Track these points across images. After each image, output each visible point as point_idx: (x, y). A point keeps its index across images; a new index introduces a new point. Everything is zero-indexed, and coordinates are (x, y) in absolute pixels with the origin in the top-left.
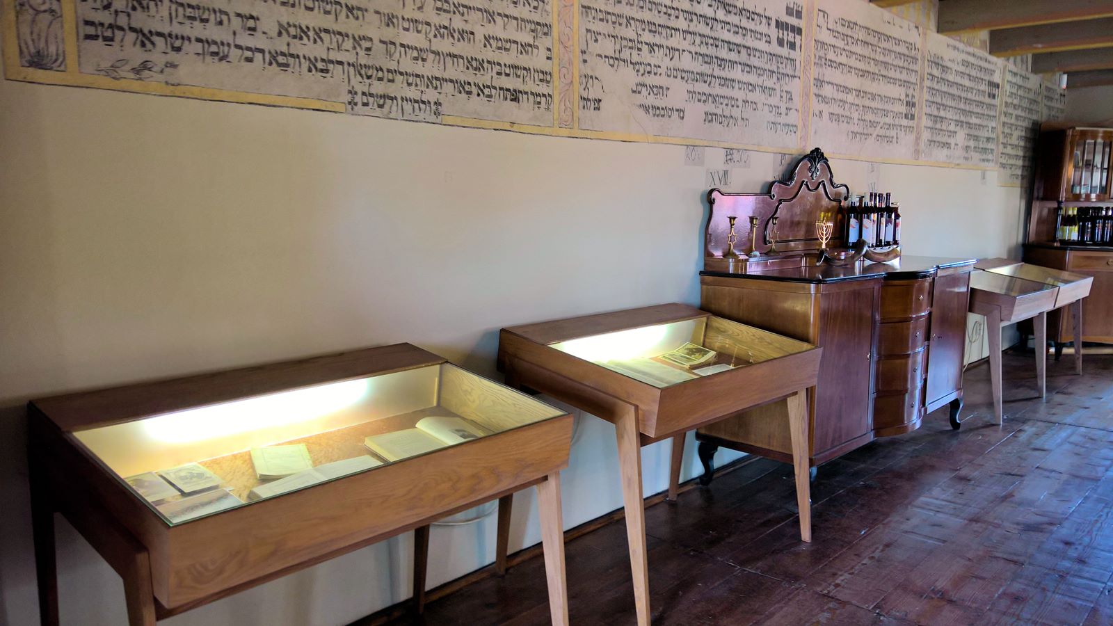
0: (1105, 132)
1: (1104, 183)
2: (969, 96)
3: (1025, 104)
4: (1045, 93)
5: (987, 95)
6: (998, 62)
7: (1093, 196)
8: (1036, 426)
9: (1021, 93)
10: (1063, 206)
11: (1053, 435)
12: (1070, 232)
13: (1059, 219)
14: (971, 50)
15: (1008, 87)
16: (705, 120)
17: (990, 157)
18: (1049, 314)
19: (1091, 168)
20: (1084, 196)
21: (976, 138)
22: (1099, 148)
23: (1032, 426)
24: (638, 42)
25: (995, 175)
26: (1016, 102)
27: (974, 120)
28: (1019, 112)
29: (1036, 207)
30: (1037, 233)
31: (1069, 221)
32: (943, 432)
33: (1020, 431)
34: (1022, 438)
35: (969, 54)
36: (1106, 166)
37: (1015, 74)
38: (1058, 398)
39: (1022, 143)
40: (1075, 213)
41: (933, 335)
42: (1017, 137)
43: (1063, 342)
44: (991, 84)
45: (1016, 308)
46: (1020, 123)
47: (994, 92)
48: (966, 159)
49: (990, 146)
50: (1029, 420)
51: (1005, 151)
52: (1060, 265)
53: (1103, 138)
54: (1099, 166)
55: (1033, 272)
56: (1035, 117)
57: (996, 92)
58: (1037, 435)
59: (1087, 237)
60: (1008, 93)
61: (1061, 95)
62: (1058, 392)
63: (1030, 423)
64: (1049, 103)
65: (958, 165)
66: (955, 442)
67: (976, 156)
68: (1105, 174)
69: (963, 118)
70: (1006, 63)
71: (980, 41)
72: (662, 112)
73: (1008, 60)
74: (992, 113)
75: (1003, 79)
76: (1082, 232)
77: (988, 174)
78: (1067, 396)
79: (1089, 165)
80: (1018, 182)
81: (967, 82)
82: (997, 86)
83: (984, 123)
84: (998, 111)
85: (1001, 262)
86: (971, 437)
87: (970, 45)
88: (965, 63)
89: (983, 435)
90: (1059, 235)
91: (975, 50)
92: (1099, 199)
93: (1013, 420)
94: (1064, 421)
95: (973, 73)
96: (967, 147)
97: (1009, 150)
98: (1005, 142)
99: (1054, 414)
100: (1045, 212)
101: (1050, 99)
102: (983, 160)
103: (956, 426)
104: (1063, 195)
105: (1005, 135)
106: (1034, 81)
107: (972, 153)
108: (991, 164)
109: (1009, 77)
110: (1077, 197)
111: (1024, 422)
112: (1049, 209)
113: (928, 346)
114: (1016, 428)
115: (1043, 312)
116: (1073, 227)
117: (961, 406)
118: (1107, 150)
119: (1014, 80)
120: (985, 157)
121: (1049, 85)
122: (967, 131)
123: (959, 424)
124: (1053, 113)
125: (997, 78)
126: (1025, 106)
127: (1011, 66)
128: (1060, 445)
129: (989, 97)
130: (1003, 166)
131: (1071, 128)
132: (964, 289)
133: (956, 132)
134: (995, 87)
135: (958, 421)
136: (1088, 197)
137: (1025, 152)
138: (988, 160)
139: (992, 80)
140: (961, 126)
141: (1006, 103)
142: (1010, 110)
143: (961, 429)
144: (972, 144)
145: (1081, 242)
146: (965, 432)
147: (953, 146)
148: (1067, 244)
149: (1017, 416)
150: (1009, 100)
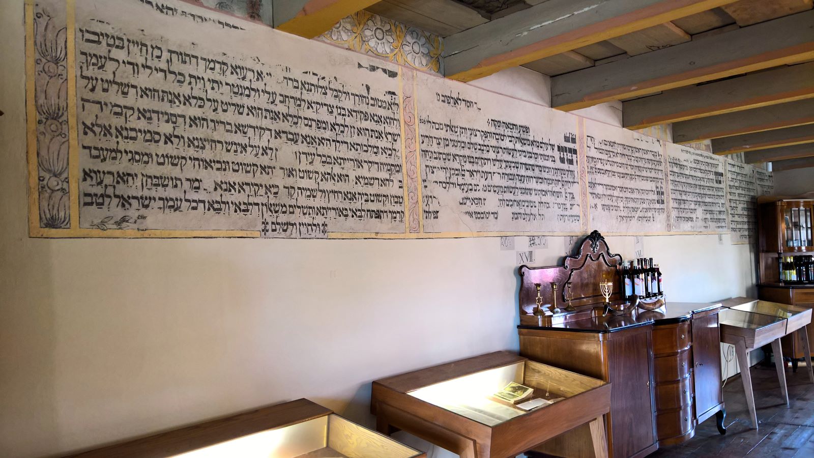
0: (804, 202)
1: (810, 237)
2: (702, 183)
3: (744, 185)
4: (758, 176)
5: (715, 182)
6: (720, 158)
7: (803, 248)
8: (784, 428)
9: (739, 178)
10: (782, 256)
11: (798, 435)
12: (790, 274)
13: (781, 265)
14: (699, 152)
15: (729, 175)
16: (513, 218)
17: (723, 224)
18: (782, 339)
19: (798, 228)
20: (796, 248)
21: (711, 212)
22: (802, 213)
23: (781, 429)
24: (462, 170)
25: (728, 237)
26: (737, 184)
27: (707, 200)
28: (740, 191)
29: (763, 256)
30: (766, 275)
31: (788, 266)
32: (713, 437)
33: (772, 433)
34: (774, 439)
35: (698, 155)
36: (809, 226)
37: (734, 165)
38: (799, 404)
39: (746, 213)
40: (792, 261)
41: (696, 363)
42: (741, 208)
43: (797, 358)
44: (717, 174)
45: (756, 338)
46: (742, 199)
47: (720, 179)
48: (706, 227)
49: (722, 217)
50: (779, 424)
51: (733, 219)
52: (786, 301)
53: (804, 206)
54: (804, 226)
55: (767, 307)
56: (752, 194)
57: (721, 179)
58: (786, 436)
59: (804, 278)
60: (730, 179)
61: (769, 176)
62: (798, 399)
63: (779, 426)
64: (762, 183)
65: (701, 232)
66: (723, 445)
67: (713, 225)
68: (809, 231)
69: (699, 200)
70: (726, 159)
71: (705, 145)
72: (482, 216)
73: (727, 156)
74: (720, 194)
75: (725, 170)
76: (799, 274)
77: (724, 237)
78: (805, 402)
79: (797, 226)
80: (747, 241)
81: (699, 174)
82: (722, 175)
83: (716, 201)
84: (724, 191)
85: (741, 301)
86: (734, 441)
87: (698, 149)
88: (696, 161)
89: (744, 438)
90: (782, 277)
91: (702, 151)
92: (808, 250)
93: (766, 424)
94: (805, 424)
95: (703, 168)
96: (705, 219)
97: (737, 218)
98: (733, 213)
99: (797, 418)
100: (770, 260)
101: (762, 180)
102: (719, 227)
103: (723, 432)
104: (781, 248)
105: (733, 208)
106: (748, 168)
107: (710, 223)
108: (725, 229)
109: (729, 168)
110: (792, 249)
111: (775, 425)
112: (772, 258)
113: (693, 371)
114: (770, 430)
115: (778, 339)
116: (792, 271)
117: (725, 415)
118: (808, 214)
119: (733, 170)
120: (719, 225)
121: (760, 171)
122: (704, 208)
123: (725, 430)
124: (765, 189)
125: (720, 169)
126: (744, 186)
127: (730, 161)
128: (804, 443)
129: (717, 183)
130: (734, 230)
131: (779, 201)
132: (715, 325)
133: (696, 209)
134: (720, 176)
135: (724, 428)
136: (800, 249)
137: (749, 219)
138: (722, 227)
139: (717, 171)
140: (699, 205)
141: (729, 185)
142: (733, 191)
143: (727, 434)
144: (708, 216)
145: (799, 282)
146: (729, 436)
147: (694, 219)
148: (790, 283)
149: (769, 421)
150: (732, 184)
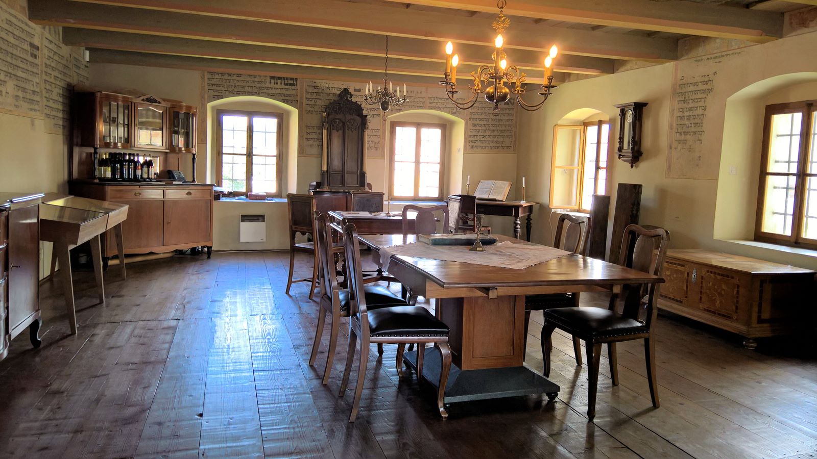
1: (126, 136)
2: (15, 52)
3: (60, 67)
4: (75, 62)
5: (30, 55)
6: (36, 28)
7: (119, 144)
8: (105, 328)
9: (56, 58)
10: (98, 151)
11: (121, 333)
12: (105, 171)
13: (97, 161)
15: (46, 51)
17: (36, 107)
19: (116, 123)
20: (112, 144)
21: (24, 90)
22: (121, 110)
25: (41, 124)
26: (53, 64)
27: (20, 74)
28: (56, 73)
29: (76, 150)
30: (79, 172)
31: (103, 163)
33: (93, 335)
34: (96, 341)
36: (126, 123)
37: (51, 42)
38: (115, 301)
39: (61, 100)
40: (108, 157)
41: (11, 265)
42: (57, 93)
43: (108, 256)
46: (58, 83)
49: (36, 98)
50: (98, 324)
53: (123, 101)
54: (122, 122)
55: (81, 203)
56: (68, 80)
57: (37, 53)
59: (118, 176)
60: (46, 57)
61: (85, 66)
62: (113, 297)
63: (100, 327)
64: (77, 71)
65: (10, 111)
67: (25, 105)
68: (126, 129)
69: (10, 71)
73: (44, 28)
74: (35, 70)
75: (42, 44)
76: (114, 172)
77: (37, 122)
79: (114, 121)
80: (60, 131)
81: (12, 40)
83: (30, 78)
84: (40, 68)
85: (57, 197)
86: (53, 351)
87: (13, 8)
89: (63, 346)
90: (97, 173)
91: (17, 13)
92: (124, 147)
93: (85, 327)
94: (125, 320)
95: (16, 32)
96: (16, 96)
97: (51, 104)
98: (48, 97)
99: (116, 315)
100: (84, 155)
101: (78, 68)
103: (36, 343)
104: (98, 142)
105: (48, 91)
106: (66, 50)
108: (38, 114)
109: (46, 43)
110: (107, 145)
111: (95, 326)
112: (87, 154)
113: (7, 276)
114: (90, 333)
115: (98, 235)
116: (107, 168)
117: (40, 325)
118: (126, 112)
120: (32, 107)
121: (76, 56)
122: (16, 82)
123: (40, 341)
124: (81, 79)
125: (36, 42)
127: (48, 36)
130: (48, 116)
131: (98, 92)
132: (35, 220)
133: (5, 82)
134: (36, 49)
136: (115, 145)
137: (64, 107)
138: (35, 110)
139: (32, 42)
140: (10, 77)
141: (46, 64)
142: (49, 71)
143: (41, 346)
144: (20, 94)
145: (113, 179)
146: (45, 348)
149: (87, 323)
